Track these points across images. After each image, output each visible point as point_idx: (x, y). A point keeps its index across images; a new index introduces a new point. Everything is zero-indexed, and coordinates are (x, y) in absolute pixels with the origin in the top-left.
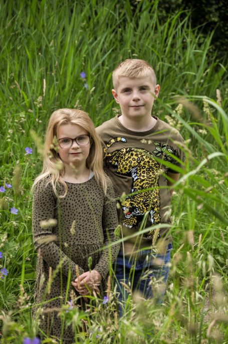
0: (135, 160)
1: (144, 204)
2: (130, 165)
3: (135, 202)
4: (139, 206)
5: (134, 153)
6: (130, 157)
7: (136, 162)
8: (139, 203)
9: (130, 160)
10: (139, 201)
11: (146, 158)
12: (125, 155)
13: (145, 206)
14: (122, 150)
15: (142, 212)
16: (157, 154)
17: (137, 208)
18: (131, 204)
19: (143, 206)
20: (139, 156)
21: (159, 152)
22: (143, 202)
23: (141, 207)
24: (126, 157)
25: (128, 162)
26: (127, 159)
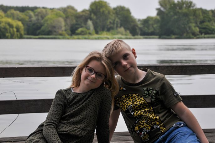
0: (131, 101)
1: (147, 123)
2: (127, 105)
3: (141, 125)
4: (144, 126)
5: (131, 97)
6: (127, 100)
7: (131, 102)
8: (144, 124)
9: (127, 102)
10: (143, 123)
11: (138, 99)
12: (124, 99)
13: (148, 125)
14: (123, 96)
15: (148, 129)
16: (145, 96)
17: (144, 128)
18: (139, 127)
19: (147, 125)
20: (134, 99)
21: (147, 94)
22: (145, 122)
23: (146, 126)
24: (125, 100)
25: (125, 103)
26: (125, 102)
